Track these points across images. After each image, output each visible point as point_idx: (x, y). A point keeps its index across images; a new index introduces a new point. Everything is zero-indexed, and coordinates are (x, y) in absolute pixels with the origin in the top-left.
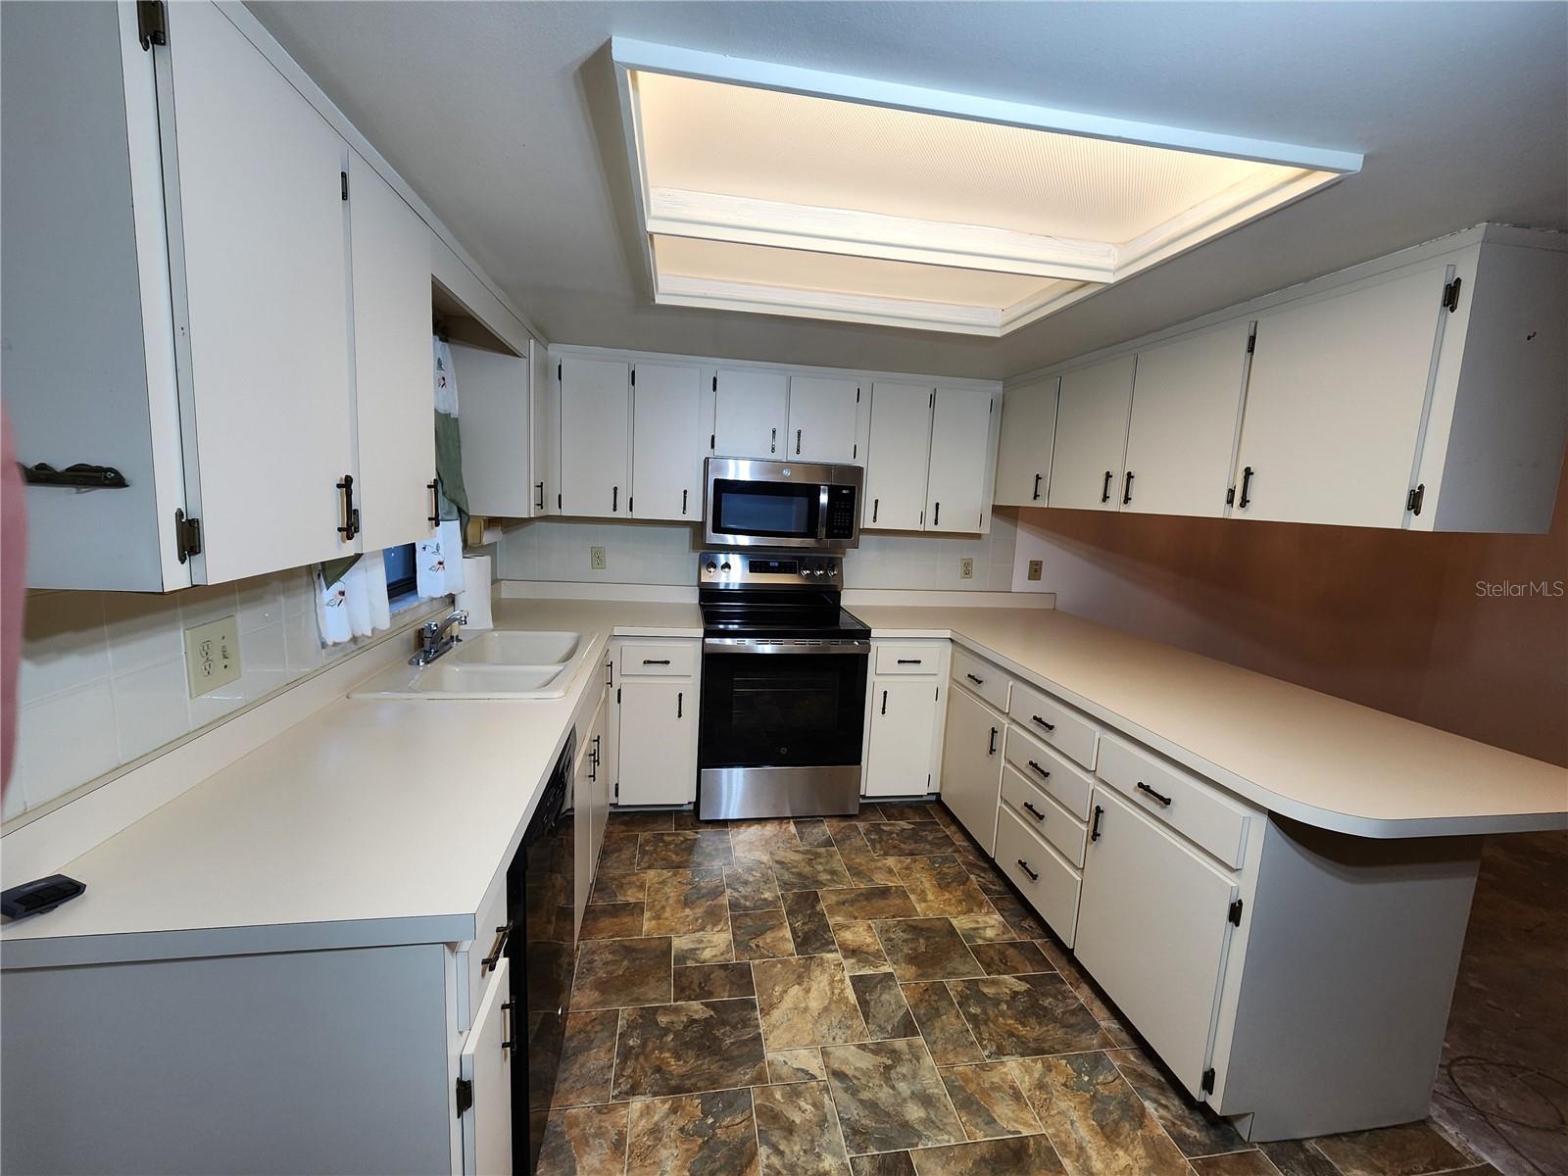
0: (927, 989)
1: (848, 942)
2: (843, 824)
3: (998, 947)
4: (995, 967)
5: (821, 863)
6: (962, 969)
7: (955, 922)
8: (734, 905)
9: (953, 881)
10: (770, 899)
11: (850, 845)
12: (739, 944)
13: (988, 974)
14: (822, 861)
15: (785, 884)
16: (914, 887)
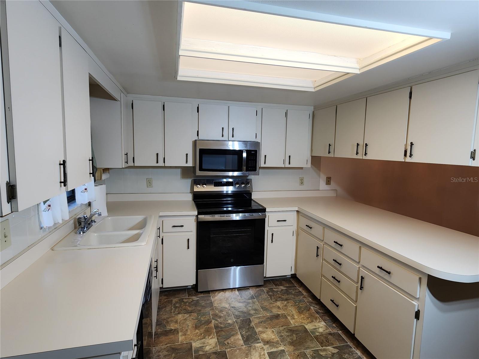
0: (298, 355)
1: (265, 338)
2: (258, 289)
3: (324, 335)
4: (324, 344)
5: (250, 306)
6: (312, 345)
7: (307, 327)
8: (216, 327)
9: (304, 310)
10: (231, 323)
11: (261, 298)
12: (220, 343)
13: (322, 347)
14: (250, 305)
15: (237, 316)
16: (289, 314)
